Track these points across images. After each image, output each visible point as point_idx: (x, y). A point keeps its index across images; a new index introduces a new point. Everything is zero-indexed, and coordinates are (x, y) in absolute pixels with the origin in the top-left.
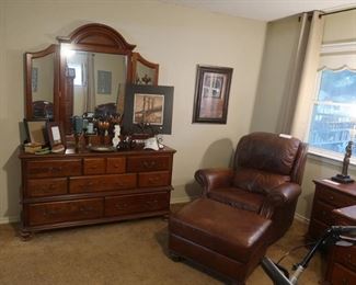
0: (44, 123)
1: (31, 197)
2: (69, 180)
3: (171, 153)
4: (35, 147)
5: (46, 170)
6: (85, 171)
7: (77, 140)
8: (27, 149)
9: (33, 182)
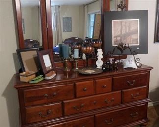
0: (35, 53)
1: (29, 124)
2: (63, 103)
3: (148, 70)
4: (29, 76)
5: (42, 97)
6: (78, 94)
7: (64, 65)
8: (22, 79)
9: (31, 110)
